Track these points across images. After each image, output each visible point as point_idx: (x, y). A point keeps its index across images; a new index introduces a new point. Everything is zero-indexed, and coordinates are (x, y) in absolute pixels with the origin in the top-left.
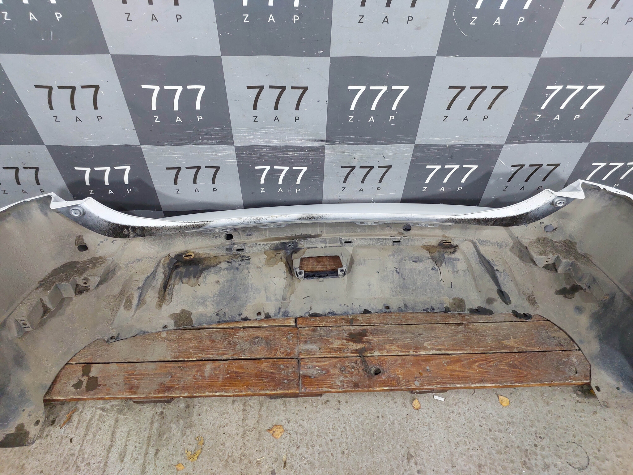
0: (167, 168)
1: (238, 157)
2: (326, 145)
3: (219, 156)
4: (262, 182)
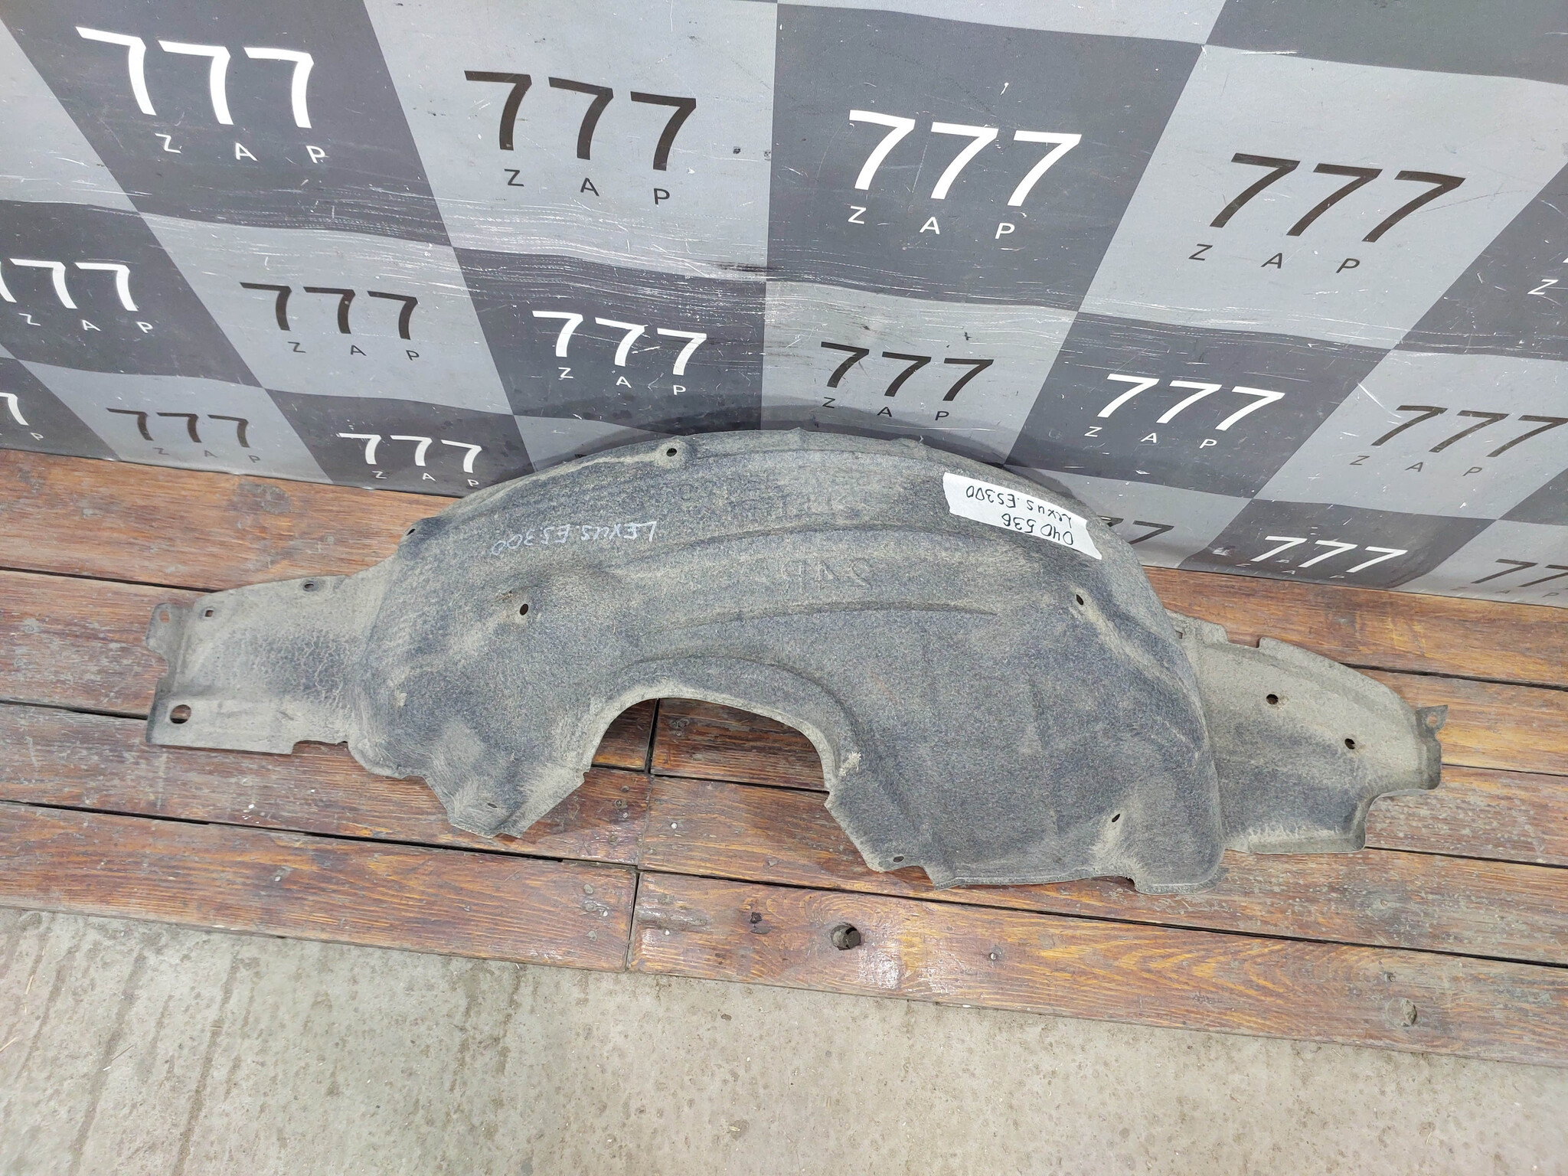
0: (245, 285)
1: (470, 280)
2: (768, 280)
3: (407, 269)
4: (561, 350)
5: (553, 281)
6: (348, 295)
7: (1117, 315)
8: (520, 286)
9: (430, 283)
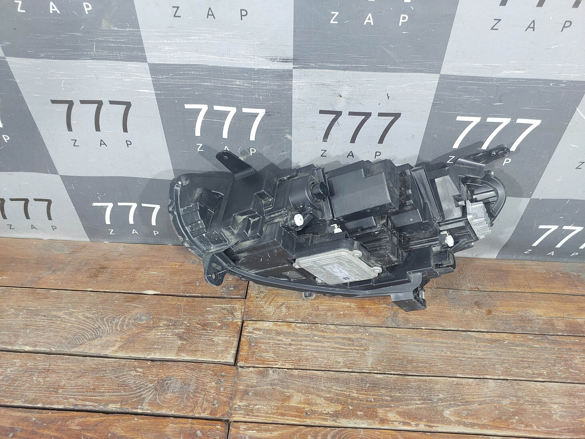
5: (194, 82)
6: (100, 103)
7: (458, 74)
8: (179, 87)
9: (137, 90)
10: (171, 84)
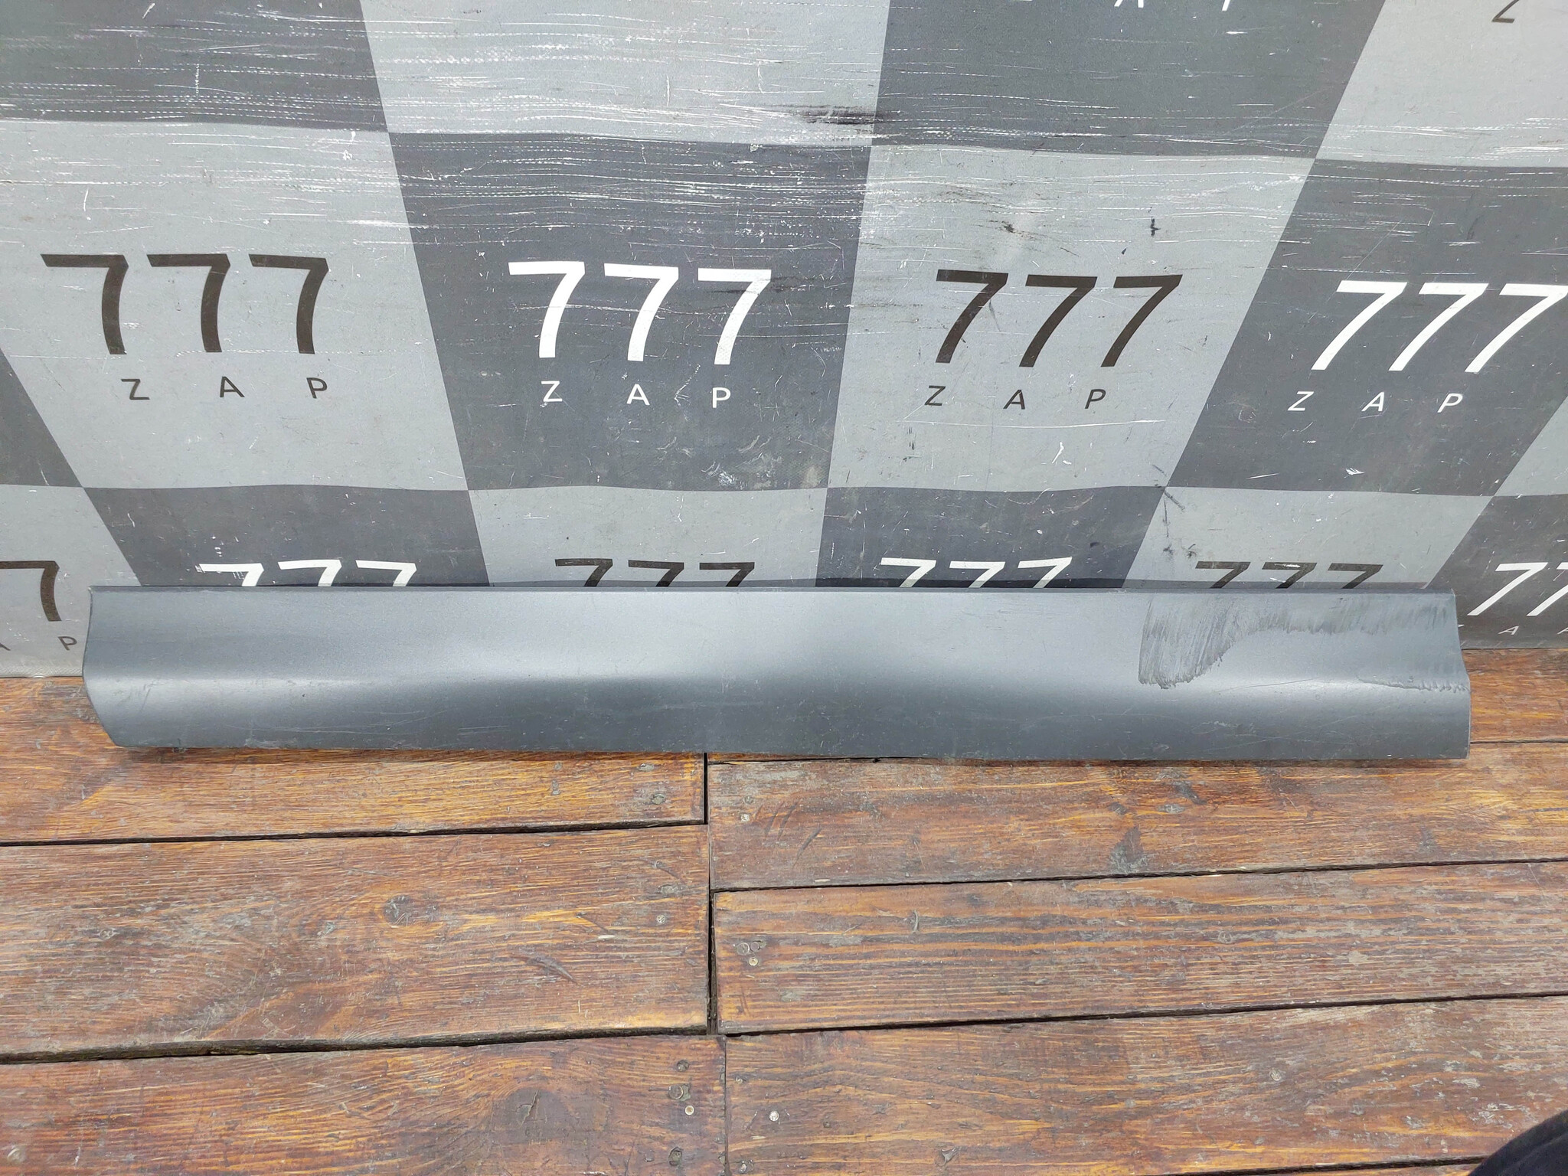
0: (52, 260)
1: (416, 205)
2: (875, 142)
3: (313, 195)
4: (547, 348)
5: (545, 191)
6: (218, 265)
7: (1365, 157)
8: (492, 209)
9: (349, 222)
10: (467, 201)
